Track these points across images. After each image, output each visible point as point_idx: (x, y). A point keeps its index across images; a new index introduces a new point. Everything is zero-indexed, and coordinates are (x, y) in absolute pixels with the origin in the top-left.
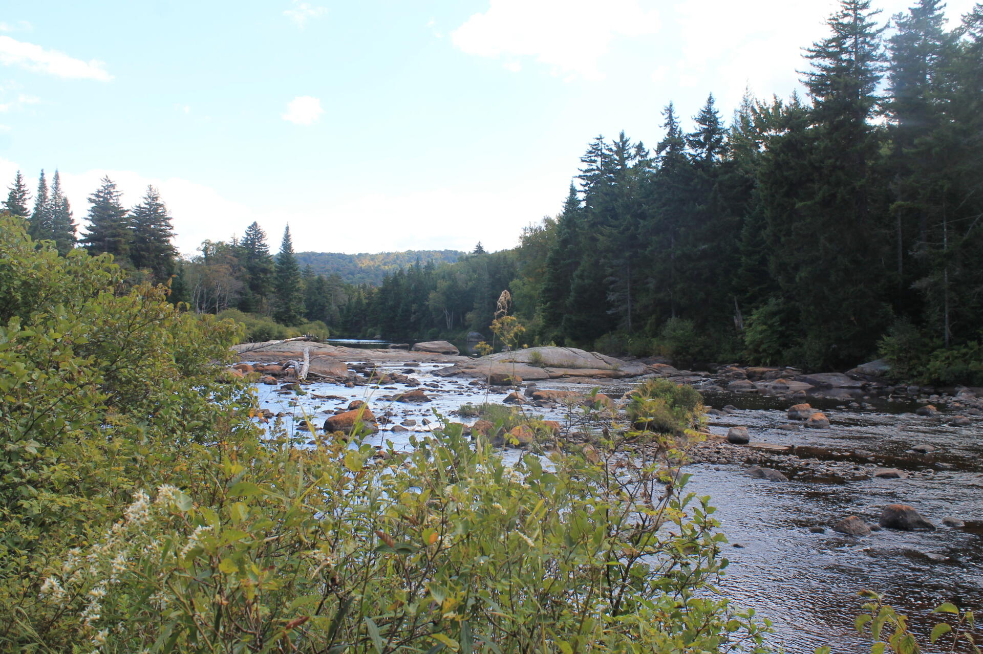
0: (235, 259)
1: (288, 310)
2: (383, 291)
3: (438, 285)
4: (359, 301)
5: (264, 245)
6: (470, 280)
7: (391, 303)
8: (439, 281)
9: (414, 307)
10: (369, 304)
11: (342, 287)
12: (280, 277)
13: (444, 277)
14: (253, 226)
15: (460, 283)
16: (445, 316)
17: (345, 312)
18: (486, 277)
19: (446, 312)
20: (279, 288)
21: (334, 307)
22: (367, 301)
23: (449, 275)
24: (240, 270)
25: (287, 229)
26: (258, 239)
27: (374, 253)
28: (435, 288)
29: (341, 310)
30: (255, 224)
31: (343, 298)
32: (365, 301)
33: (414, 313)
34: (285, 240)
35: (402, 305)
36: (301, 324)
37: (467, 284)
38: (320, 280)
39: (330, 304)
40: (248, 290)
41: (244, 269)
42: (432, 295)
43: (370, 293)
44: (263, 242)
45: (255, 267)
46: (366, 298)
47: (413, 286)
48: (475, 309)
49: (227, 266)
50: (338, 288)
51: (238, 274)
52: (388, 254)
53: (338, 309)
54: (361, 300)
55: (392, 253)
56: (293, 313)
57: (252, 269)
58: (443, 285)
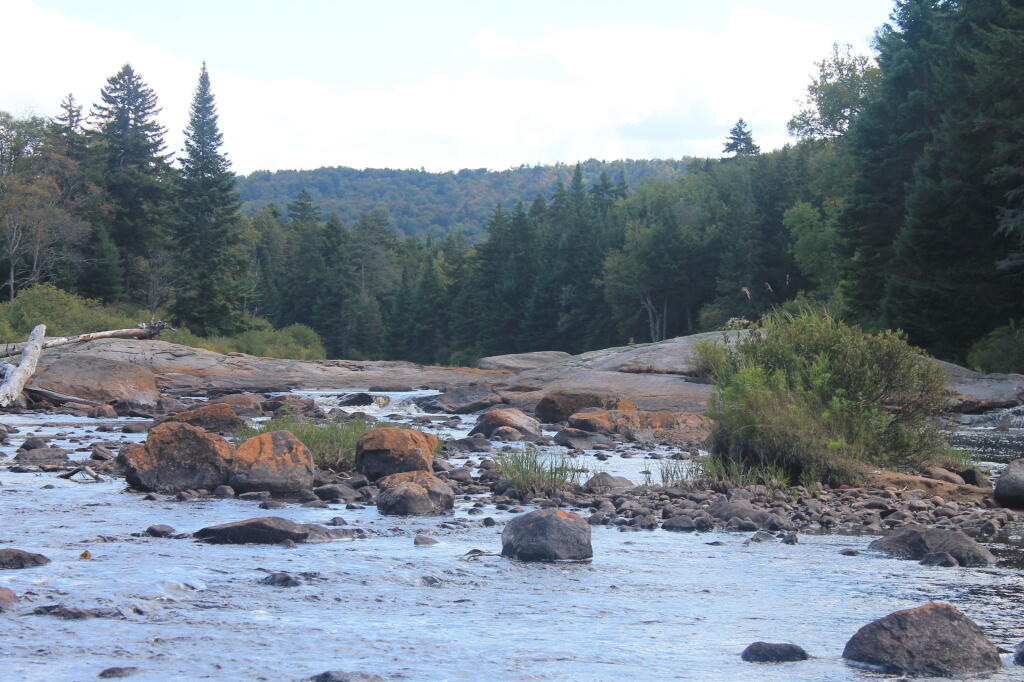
0: (72, 163)
1: (206, 293)
2: (488, 253)
3: (628, 235)
4: (429, 284)
5: (152, 127)
6: (712, 220)
7: (508, 284)
8: (630, 224)
9: (567, 293)
10: (454, 290)
11: (389, 246)
12: (188, 207)
13: (642, 215)
14: (121, 76)
15: (684, 229)
16: (645, 312)
17: (394, 309)
18: (750, 208)
19: (648, 304)
20: (185, 235)
21: (366, 298)
22: (450, 282)
23: (659, 209)
24: (84, 189)
25: (204, 81)
26: (136, 111)
27: (501, 169)
28: (619, 243)
29: (385, 306)
30: (127, 71)
31: (390, 274)
32: (445, 281)
33: (568, 309)
34: (198, 110)
35: (535, 290)
36: (240, 330)
37: (703, 229)
38: (334, 230)
39: (357, 291)
40: (108, 245)
41: (96, 190)
42: (611, 261)
43: (458, 260)
44: (149, 119)
45: (127, 184)
46: (449, 275)
47: (564, 236)
48: (720, 294)
49: (49, 180)
50: (378, 249)
51: (80, 201)
52: (538, 170)
53: (376, 304)
54: (434, 278)
55: (547, 169)
56: (220, 301)
57: (116, 189)
58: (640, 233)
